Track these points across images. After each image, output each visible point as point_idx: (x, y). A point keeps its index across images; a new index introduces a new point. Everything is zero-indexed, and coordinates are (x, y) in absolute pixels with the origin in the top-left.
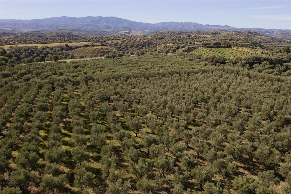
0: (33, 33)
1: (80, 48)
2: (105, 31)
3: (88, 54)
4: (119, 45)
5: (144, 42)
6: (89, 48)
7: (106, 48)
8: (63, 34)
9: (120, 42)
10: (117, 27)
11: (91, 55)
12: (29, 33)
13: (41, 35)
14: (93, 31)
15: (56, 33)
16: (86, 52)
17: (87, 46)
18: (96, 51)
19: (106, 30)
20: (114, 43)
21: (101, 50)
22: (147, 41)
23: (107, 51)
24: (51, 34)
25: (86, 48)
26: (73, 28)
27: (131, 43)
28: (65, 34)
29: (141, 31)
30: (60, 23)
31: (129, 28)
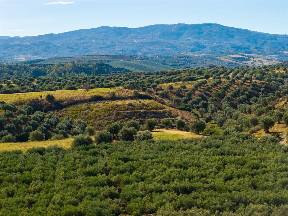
0: (26, 65)
1: (79, 105)
2: (186, 57)
3: (92, 121)
4: (186, 93)
5: (254, 85)
6: (101, 104)
7: (144, 104)
8: (86, 65)
9: (190, 86)
10: (218, 46)
11: (99, 122)
12: (17, 65)
13: (40, 68)
14: (160, 57)
15: (71, 64)
16: (89, 115)
17: (98, 99)
18: (115, 112)
19: (191, 54)
20: (175, 89)
21: (127, 109)
22: (263, 83)
23: (142, 111)
24: (61, 67)
25: (93, 105)
26: (120, 51)
27: (220, 88)
28: (91, 66)
29: (275, 53)
30: (94, 41)
31: (246, 48)
